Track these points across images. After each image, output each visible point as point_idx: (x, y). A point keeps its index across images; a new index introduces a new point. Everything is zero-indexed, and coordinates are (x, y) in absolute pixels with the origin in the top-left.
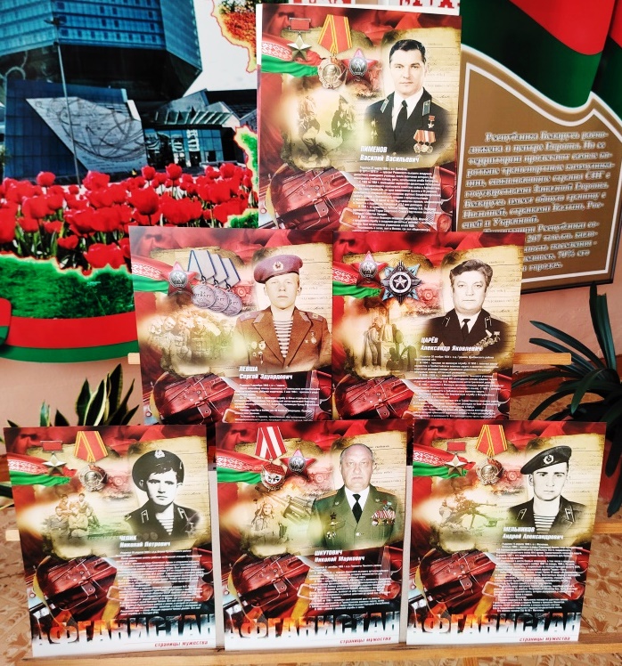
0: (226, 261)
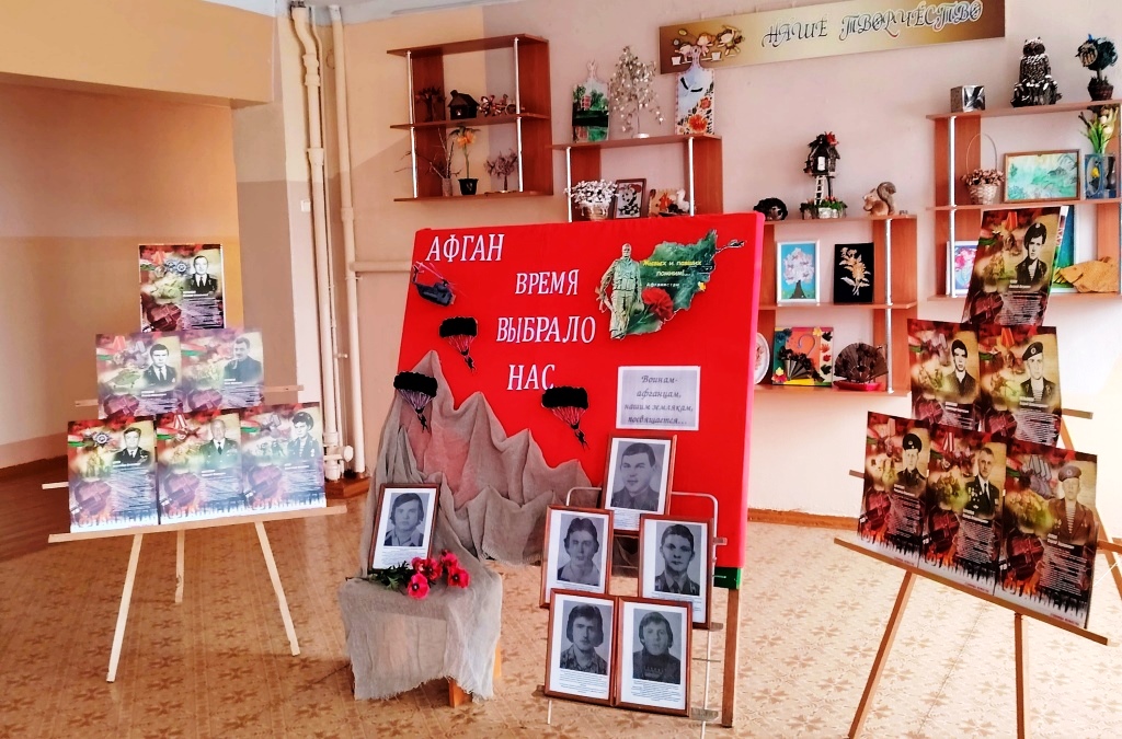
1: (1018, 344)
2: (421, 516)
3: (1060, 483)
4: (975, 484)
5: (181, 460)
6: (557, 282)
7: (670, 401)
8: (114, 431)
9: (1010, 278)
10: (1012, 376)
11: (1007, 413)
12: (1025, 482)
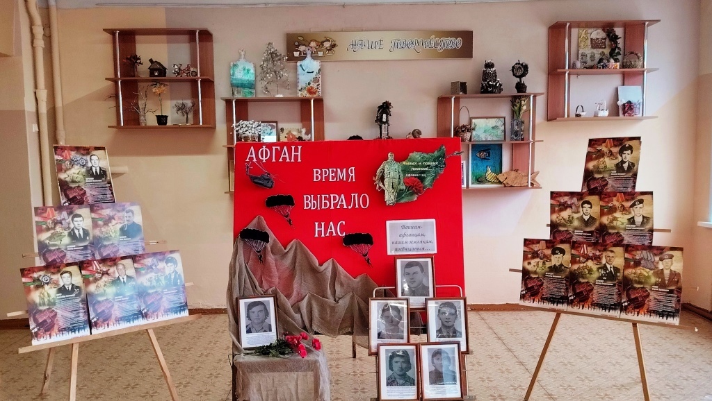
1: (627, 200)
2: (267, 314)
3: (661, 262)
4: (604, 268)
5: (101, 290)
6: (342, 174)
7: (419, 239)
8: (54, 273)
9: (611, 170)
10: (622, 216)
11: (618, 233)
12: (637, 263)
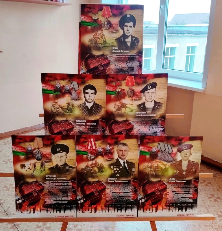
0: (169, 146)
1: (138, 84)
3: (179, 153)
4: (117, 163)
9: (112, 46)
10: (131, 102)
11: (126, 121)
12: (154, 156)
